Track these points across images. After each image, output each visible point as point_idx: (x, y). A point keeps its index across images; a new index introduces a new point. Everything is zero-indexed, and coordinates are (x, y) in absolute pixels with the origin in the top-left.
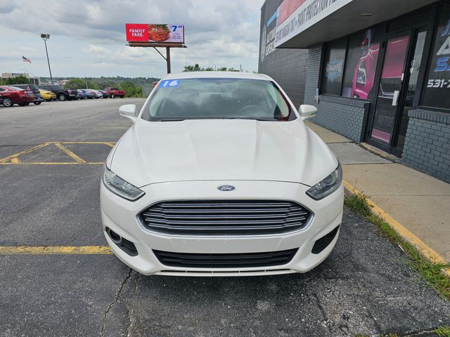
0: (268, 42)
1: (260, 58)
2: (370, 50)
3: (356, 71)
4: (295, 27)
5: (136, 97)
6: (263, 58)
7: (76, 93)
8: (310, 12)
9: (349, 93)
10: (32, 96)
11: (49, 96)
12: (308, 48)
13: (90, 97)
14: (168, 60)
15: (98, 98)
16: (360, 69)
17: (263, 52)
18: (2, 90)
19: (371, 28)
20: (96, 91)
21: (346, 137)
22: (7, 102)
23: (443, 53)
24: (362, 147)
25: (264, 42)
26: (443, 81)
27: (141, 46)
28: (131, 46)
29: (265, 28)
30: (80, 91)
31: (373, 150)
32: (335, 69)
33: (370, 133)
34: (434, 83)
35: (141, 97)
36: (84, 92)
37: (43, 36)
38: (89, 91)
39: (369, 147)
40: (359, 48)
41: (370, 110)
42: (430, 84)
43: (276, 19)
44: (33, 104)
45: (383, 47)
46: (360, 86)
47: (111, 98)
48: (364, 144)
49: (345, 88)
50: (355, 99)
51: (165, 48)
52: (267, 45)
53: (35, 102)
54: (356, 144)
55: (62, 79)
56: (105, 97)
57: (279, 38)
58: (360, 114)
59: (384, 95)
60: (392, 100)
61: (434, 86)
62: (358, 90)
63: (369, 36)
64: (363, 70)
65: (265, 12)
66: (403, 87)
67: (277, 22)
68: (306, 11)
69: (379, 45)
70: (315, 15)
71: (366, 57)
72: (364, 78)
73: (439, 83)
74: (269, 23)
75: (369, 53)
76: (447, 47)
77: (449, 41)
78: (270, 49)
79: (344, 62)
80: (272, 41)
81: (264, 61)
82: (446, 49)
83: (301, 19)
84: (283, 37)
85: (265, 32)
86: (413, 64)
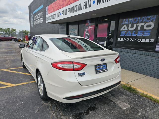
1: (31, 26)
3: (84, 34)
4: (60, 16)
6: (32, 26)
8: (70, 11)
12: (59, 24)
16: (86, 33)
17: (32, 23)
23: (123, 30)
25: (32, 20)
26: (124, 39)
32: (73, 32)
34: (121, 39)
42: (119, 39)
45: (96, 26)
57: (49, 19)
59: (99, 43)
60: (104, 44)
61: (121, 40)
63: (88, 21)
65: (31, 8)
66: (108, 40)
67: (47, 13)
68: (67, 10)
69: (94, 25)
70: (74, 12)
71: (88, 29)
72: (88, 37)
73: (122, 39)
74: (34, 12)
75: (89, 28)
76: (124, 28)
77: (125, 26)
78: (36, 23)
79: (78, 30)
80: (37, 19)
81: (33, 27)
82: (124, 29)
83: (64, 13)
84: (52, 19)
85: (32, 16)
86: (110, 33)
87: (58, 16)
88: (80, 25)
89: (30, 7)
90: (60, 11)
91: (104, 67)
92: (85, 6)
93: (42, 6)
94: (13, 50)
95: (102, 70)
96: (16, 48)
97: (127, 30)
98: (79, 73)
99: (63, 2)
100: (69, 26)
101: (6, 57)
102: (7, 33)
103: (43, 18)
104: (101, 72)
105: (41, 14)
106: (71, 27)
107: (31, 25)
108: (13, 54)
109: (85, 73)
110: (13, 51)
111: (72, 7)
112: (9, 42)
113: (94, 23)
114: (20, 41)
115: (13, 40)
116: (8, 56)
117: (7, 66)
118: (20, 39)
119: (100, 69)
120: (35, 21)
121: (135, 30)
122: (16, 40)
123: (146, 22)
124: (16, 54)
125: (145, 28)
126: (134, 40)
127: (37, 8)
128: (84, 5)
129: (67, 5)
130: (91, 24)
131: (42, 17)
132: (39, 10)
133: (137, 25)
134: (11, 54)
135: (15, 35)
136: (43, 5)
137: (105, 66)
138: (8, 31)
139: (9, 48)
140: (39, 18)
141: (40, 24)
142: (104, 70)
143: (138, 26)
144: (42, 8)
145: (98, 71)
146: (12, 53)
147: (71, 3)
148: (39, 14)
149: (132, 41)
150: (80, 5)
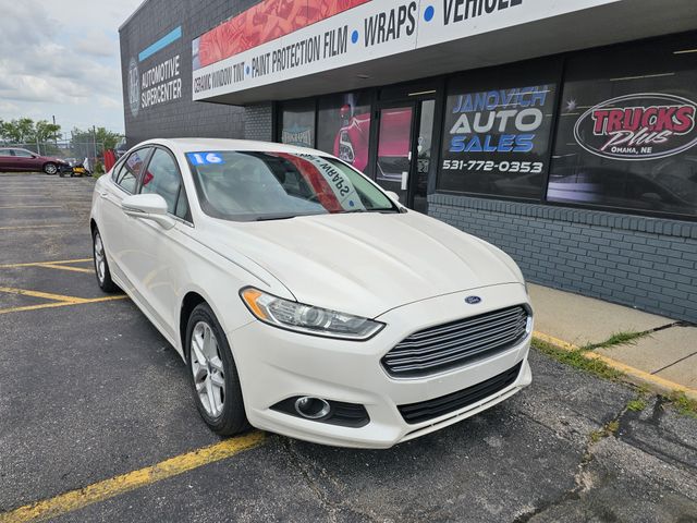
0: (145, 85)
1: (128, 110)
2: (355, 119)
3: (336, 144)
4: (247, 76)
6: (135, 111)
8: (278, 60)
12: (244, 105)
16: (341, 142)
17: (134, 99)
19: (354, 92)
23: (457, 132)
25: (133, 85)
26: (462, 162)
32: (298, 139)
42: (446, 165)
45: (375, 118)
52: (143, 90)
59: (386, 177)
60: (400, 183)
61: (452, 168)
63: (350, 99)
64: (349, 145)
65: (131, 37)
66: (412, 167)
67: (195, 62)
68: (271, 57)
69: (369, 114)
70: (292, 65)
71: (350, 127)
72: (350, 155)
73: (457, 165)
74: (143, 56)
75: (354, 124)
76: (462, 126)
77: (463, 119)
78: (151, 98)
79: (313, 132)
80: (156, 85)
81: (138, 116)
82: (460, 127)
83: (259, 66)
84: (215, 86)
85: (133, 71)
86: (420, 142)
87: (239, 78)
88: (320, 113)
89: (125, 32)
90: (247, 57)
92: (328, 48)
93: (177, 33)
94: (60, 207)
96: (71, 200)
97: (469, 131)
99: (255, 25)
100: (282, 115)
101: (39, 229)
102: (17, 140)
103: (179, 80)
105: (173, 65)
106: (288, 116)
107: (130, 109)
108: (65, 219)
110: (60, 210)
111: (288, 48)
112: (34, 177)
113: (369, 107)
114: (81, 175)
115: (51, 169)
116: (43, 223)
117: (50, 253)
118: (81, 166)
120: (146, 90)
121: (490, 132)
122: (63, 170)
123: (520, 109)
124: (75, 220)
125: (519, 126)
126: (488, 166)
127: (158, 38)
128: (326, 44)
129: (270, 38)
130: (358, 108)
131: (176, 77)
132: (166, 47)
133: (498, 116)
134: (55, 220)
135: (55, 150)
136: (179, 28)
138: (26, 132)
139: (41, 200)
140: (166, 81)
141: (166, 103)
143: (500, 118)
144: (178, 40)
146: (57, 215)
147: (283, 33)
148: (166, 63)
149: (485, 169)
150: (314, 41)
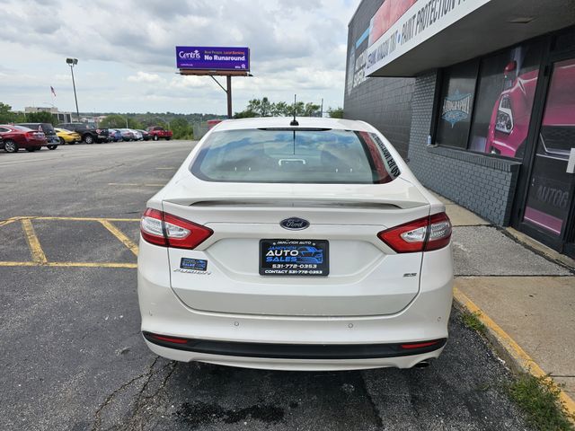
0: (357, 68)
1: (346, 90)
2: (519, 79)
3: (494, 111)
4: (398, 45)
5: (187, 139)
6: (350, 90)
7: (107, 134)
8: (421, 20)
9: (481, 144)
10: (44, 138)
11: (72, 137)
12: (414, 76)
13: (126, 139)
14: (229, 92)
15: (136, 140)
16: (500, 108)
17: (350, 82)
18: (3, 130)
19: (521, 44)
20: (134, 132)
21: (477, 214)
22: (10, 146)
24: (508, 235)
25: (351, 69)
27: (194, 74)
28: (182, 74)
29: (353, 51)
30: (112, 131)
31: (528, 243)
32: (458, 107)
33: (522, 213)
35: (193, 139)
36: (118, 132)
37: (69, 61)
38: (125, 131)
39: (520, 236)
40: (499, 76)
41: (521, 177)
43: (367, 38)
44: (46, 148)
45: (545, 75)
46: (501, 136)
47: (154, 140)
48: (510, 230)
49: (474, 138)
50: (493, 156)
51: (226, 77)
52: (355, 73)
53: (49, 146)
54: (498, 229)
55: (99, 115)
56: (146, 138)
57: (373, 62)
58: (504, 182)
59: (549, 154)
60: (566, 163)
62: (497, 142)
63: (517, 56)
64: (508, 111)
67: (370, 40)
68: (416, 18)
69: (537, 72)
70: (431, 23)
71: (513, 90)
72: (508, 124)
74: (358, 43)
75: (518, 85)
78: (359, 78)
79: (473, 98)
81: (351, 94)
83: (407, 32)
85: (353, 57)
87: (393, 48)
90: (398, 27)
91: (309, 255)
95: (295, 266)
98: (183, 259)
100: (448, 82)
104: (288, 274)
106: (454, 83)
109: (206, 261)
111: (430, 3)
119: (287, 259)
120: (357, 72)
137: (316, 253)
138: (299, 111)
141: (367, 82)
142: (308, 269)
145: (274, 266)
